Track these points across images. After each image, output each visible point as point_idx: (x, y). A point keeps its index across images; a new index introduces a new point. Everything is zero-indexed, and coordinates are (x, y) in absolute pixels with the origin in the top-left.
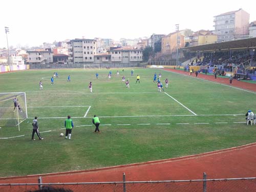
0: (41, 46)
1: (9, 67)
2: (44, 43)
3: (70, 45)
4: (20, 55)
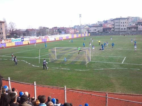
0: (97, 23)
1: (80, 34)
4: (86, 29)
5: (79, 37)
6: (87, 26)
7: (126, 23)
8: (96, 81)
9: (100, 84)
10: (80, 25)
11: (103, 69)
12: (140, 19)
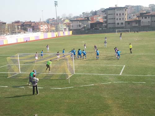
0: (81, 15)
1: (57, 33)
2: (83, 13)
3: (104, 13)
4: (65, 23)
5: (55, 36)
6: (67, 20)
7: (123, 14)
8: (84, 103)
9: (90, 107)
10: (56, 18)
11: (93, 85)
12: (143, 9)
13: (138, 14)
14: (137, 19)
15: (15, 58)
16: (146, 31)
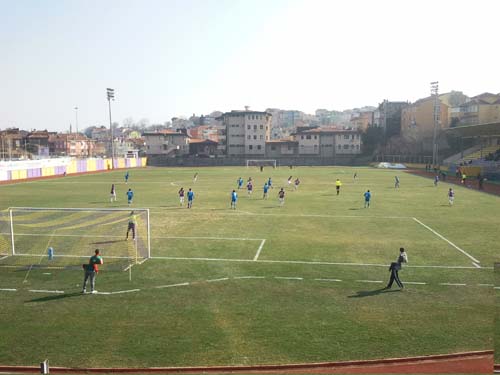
0: (168, 124)
2: (173, 119)
3: (221, 122)
4: (130, 140)
5: (106, 168)
6: (134, 133)
7: (261, 127)
8: (164, 328)
9: (179, 338)
10: (108, 127)
11: (187, 284)
12: (304, 119)
13: (293, 128)
14: (292, 138)
15: (4, 218)
16: (310, 165)
